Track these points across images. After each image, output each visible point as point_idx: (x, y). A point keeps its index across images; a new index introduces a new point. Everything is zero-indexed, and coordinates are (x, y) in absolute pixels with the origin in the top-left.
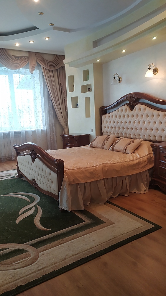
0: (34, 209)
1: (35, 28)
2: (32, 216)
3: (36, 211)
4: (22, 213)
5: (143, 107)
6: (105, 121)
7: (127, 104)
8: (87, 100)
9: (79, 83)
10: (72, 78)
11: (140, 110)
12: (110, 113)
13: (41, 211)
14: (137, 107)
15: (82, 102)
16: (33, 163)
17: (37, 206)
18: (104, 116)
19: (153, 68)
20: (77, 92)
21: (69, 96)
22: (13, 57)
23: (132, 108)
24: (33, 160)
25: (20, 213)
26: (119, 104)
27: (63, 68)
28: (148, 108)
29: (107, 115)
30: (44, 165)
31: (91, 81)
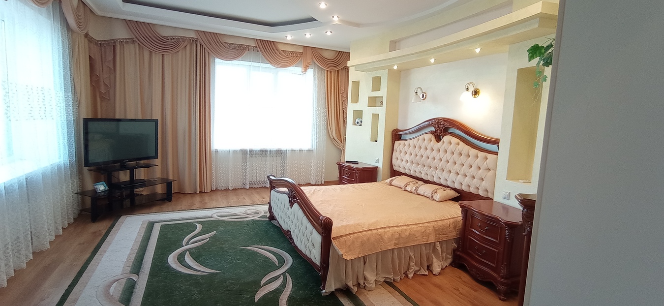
0: (281, 280)
1: (313, 20)
2: (278, 292)
3: (284, 284)
4: (265, 284)
5: (454, 140)
6: (398, 150)
7: (432, 132)
8: (375, 117)
9: (365, 92)
10: (357, 84)
11: (449, 144)
12: (406, 140)
13: (291, 284)
14: (446, 138)
15: (367, 119)
16: (290, 208)
17: (287, 274)
18: (397, 143)
19: (472, 89)
20: (362, 104)
21: (351, 108)
22: (282, 52)
23: (438, 139)
24: (291, 204)
25: (262, 282)
26: (420, 129)
27: (347, 69)
28: (461, 143)
29: (402, 143)
30: (305, 216)
31: (383, 92)
